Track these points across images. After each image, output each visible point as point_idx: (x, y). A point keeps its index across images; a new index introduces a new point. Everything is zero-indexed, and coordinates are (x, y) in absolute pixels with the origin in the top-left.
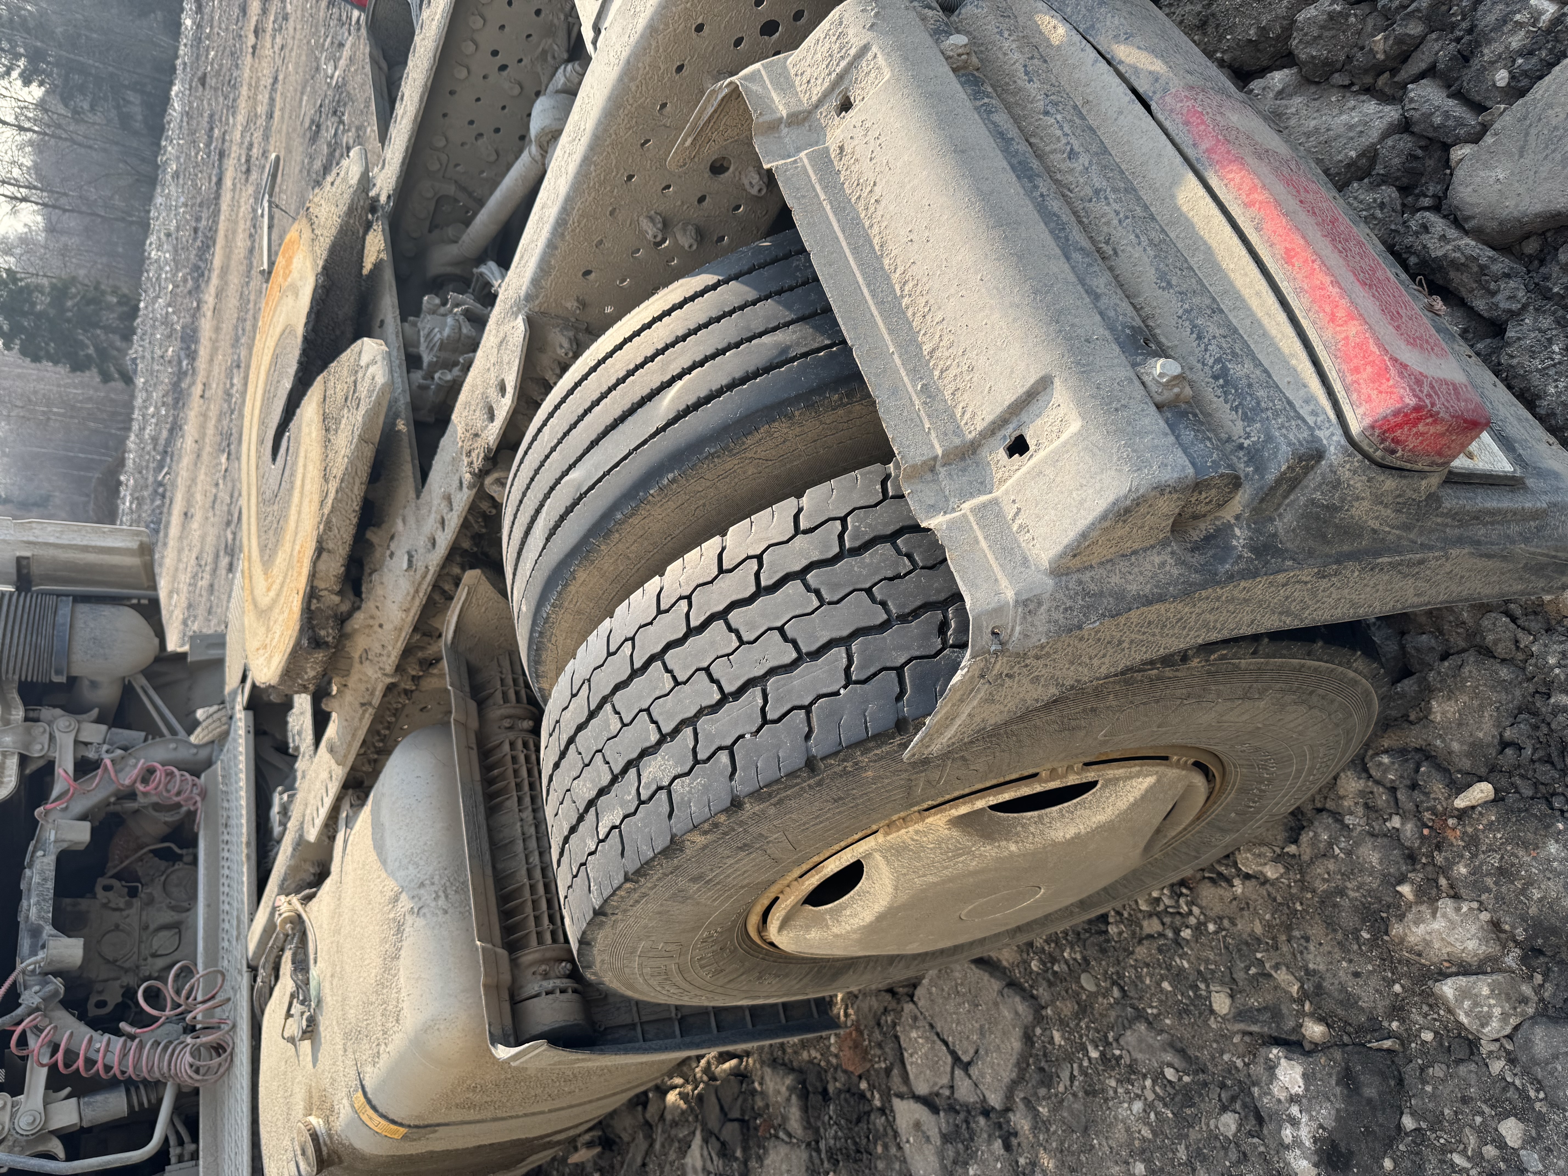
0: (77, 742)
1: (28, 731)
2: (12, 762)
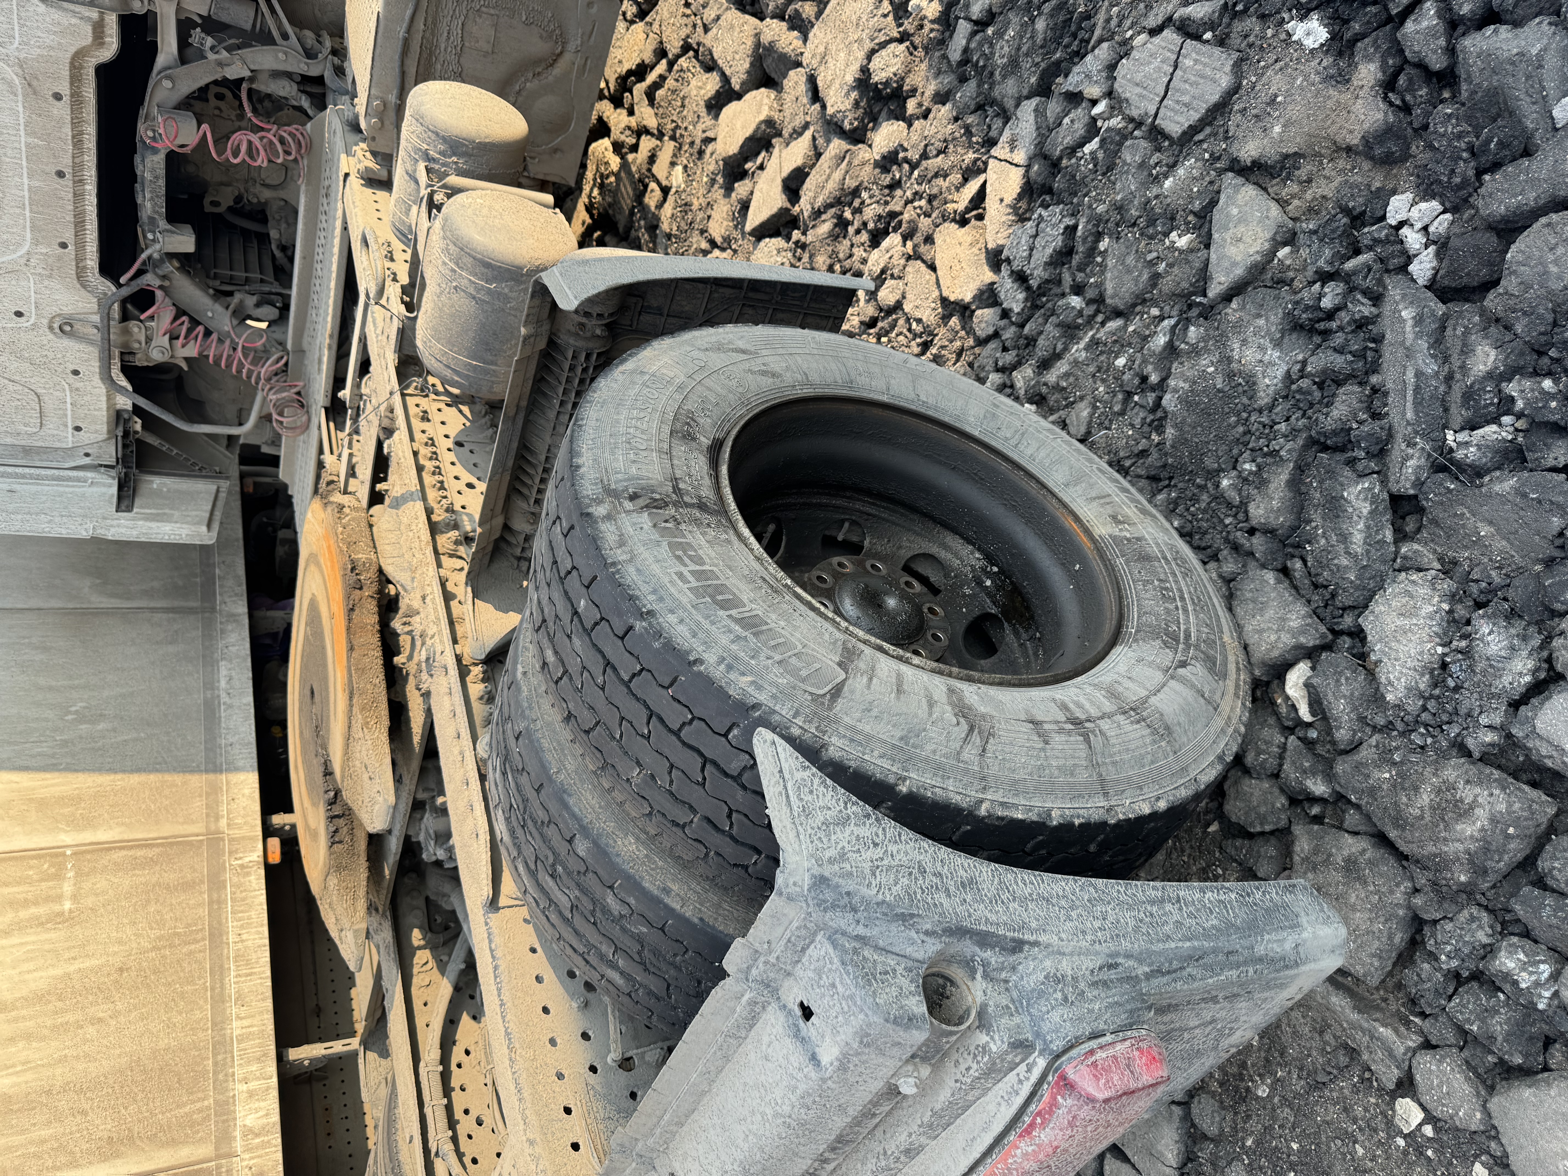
2: (112, 21)
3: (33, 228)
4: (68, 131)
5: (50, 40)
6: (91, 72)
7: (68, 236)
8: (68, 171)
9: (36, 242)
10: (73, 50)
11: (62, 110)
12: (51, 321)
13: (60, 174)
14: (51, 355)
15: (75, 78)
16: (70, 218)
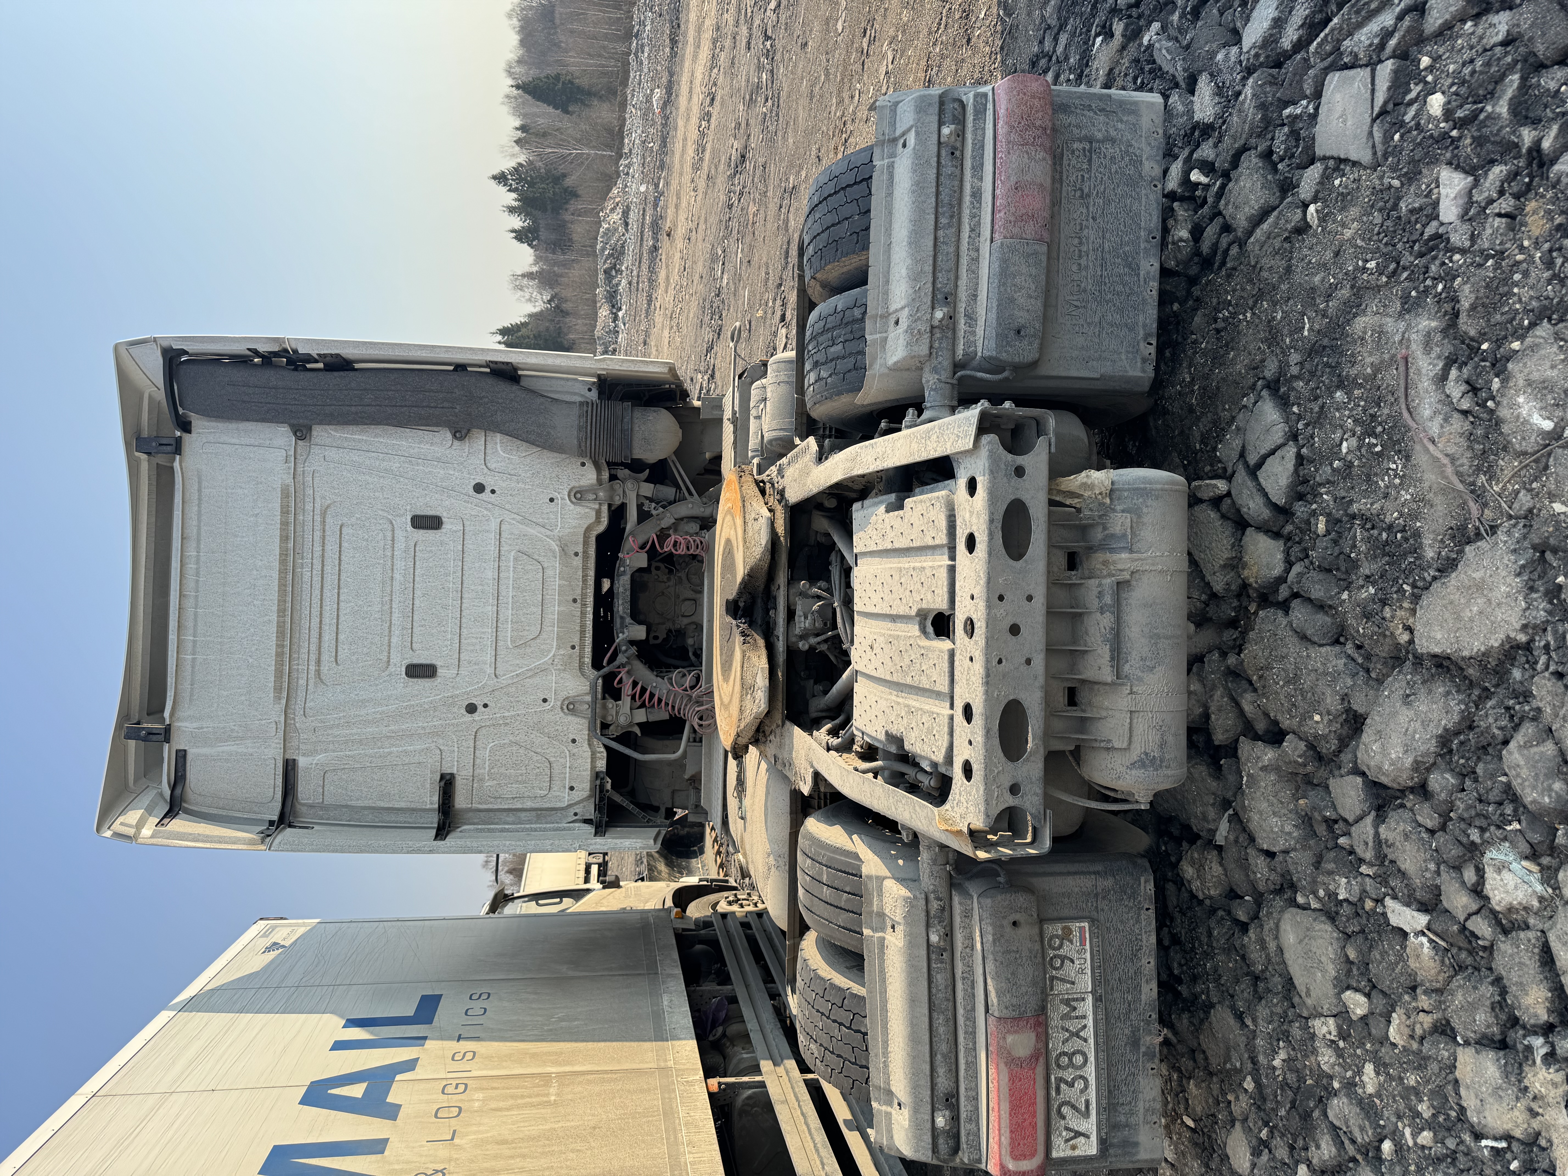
0: (638, 495)
1: (612, 489)
2: (605, 508)
3: (559, 638)
4: (580, 573)
5: (574, 523)
6: (594, 539)
7: (576, 640)
8: (578, 598)
9: (559, 648)
10: (585, 526)
11: (578, 562)
12: (562, 704)
13: (575, 601)
14: (560, 728)
15: (586, 543)
16: (578, 628)
